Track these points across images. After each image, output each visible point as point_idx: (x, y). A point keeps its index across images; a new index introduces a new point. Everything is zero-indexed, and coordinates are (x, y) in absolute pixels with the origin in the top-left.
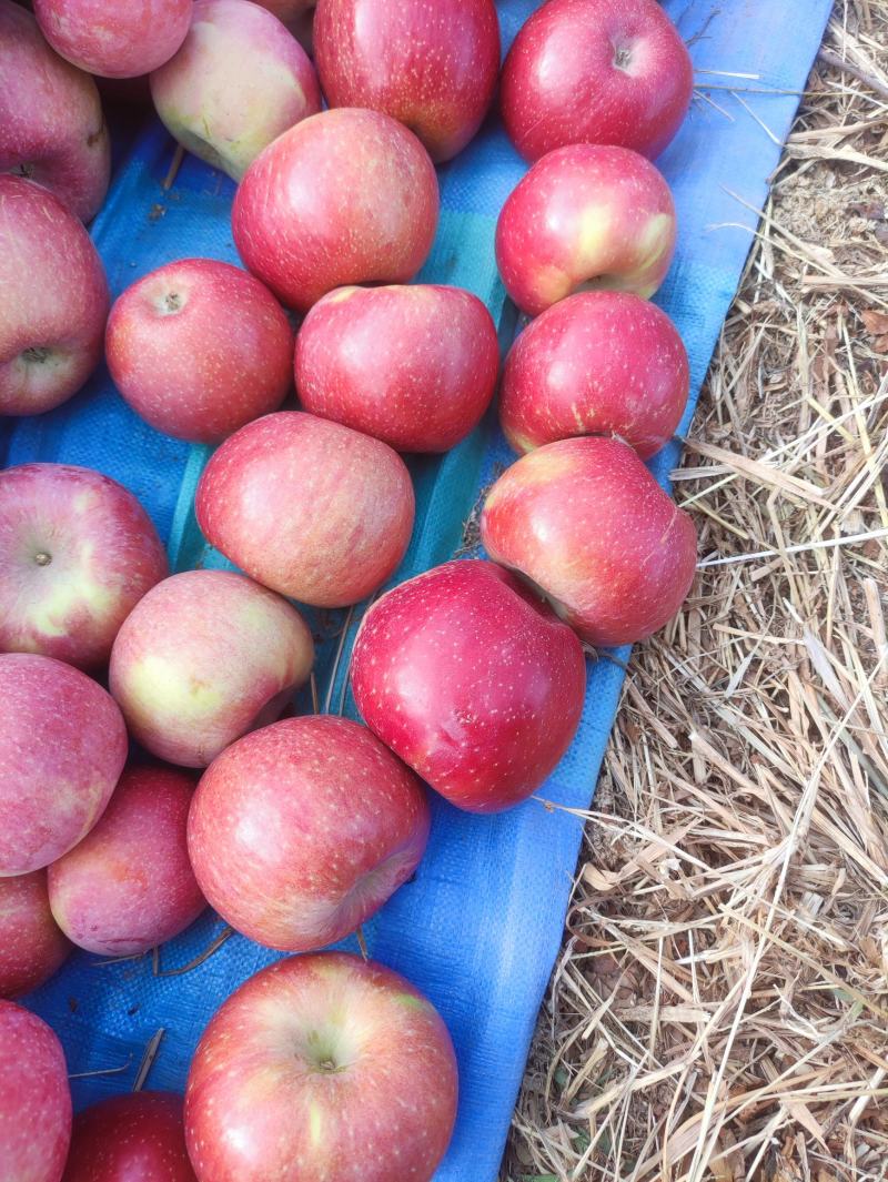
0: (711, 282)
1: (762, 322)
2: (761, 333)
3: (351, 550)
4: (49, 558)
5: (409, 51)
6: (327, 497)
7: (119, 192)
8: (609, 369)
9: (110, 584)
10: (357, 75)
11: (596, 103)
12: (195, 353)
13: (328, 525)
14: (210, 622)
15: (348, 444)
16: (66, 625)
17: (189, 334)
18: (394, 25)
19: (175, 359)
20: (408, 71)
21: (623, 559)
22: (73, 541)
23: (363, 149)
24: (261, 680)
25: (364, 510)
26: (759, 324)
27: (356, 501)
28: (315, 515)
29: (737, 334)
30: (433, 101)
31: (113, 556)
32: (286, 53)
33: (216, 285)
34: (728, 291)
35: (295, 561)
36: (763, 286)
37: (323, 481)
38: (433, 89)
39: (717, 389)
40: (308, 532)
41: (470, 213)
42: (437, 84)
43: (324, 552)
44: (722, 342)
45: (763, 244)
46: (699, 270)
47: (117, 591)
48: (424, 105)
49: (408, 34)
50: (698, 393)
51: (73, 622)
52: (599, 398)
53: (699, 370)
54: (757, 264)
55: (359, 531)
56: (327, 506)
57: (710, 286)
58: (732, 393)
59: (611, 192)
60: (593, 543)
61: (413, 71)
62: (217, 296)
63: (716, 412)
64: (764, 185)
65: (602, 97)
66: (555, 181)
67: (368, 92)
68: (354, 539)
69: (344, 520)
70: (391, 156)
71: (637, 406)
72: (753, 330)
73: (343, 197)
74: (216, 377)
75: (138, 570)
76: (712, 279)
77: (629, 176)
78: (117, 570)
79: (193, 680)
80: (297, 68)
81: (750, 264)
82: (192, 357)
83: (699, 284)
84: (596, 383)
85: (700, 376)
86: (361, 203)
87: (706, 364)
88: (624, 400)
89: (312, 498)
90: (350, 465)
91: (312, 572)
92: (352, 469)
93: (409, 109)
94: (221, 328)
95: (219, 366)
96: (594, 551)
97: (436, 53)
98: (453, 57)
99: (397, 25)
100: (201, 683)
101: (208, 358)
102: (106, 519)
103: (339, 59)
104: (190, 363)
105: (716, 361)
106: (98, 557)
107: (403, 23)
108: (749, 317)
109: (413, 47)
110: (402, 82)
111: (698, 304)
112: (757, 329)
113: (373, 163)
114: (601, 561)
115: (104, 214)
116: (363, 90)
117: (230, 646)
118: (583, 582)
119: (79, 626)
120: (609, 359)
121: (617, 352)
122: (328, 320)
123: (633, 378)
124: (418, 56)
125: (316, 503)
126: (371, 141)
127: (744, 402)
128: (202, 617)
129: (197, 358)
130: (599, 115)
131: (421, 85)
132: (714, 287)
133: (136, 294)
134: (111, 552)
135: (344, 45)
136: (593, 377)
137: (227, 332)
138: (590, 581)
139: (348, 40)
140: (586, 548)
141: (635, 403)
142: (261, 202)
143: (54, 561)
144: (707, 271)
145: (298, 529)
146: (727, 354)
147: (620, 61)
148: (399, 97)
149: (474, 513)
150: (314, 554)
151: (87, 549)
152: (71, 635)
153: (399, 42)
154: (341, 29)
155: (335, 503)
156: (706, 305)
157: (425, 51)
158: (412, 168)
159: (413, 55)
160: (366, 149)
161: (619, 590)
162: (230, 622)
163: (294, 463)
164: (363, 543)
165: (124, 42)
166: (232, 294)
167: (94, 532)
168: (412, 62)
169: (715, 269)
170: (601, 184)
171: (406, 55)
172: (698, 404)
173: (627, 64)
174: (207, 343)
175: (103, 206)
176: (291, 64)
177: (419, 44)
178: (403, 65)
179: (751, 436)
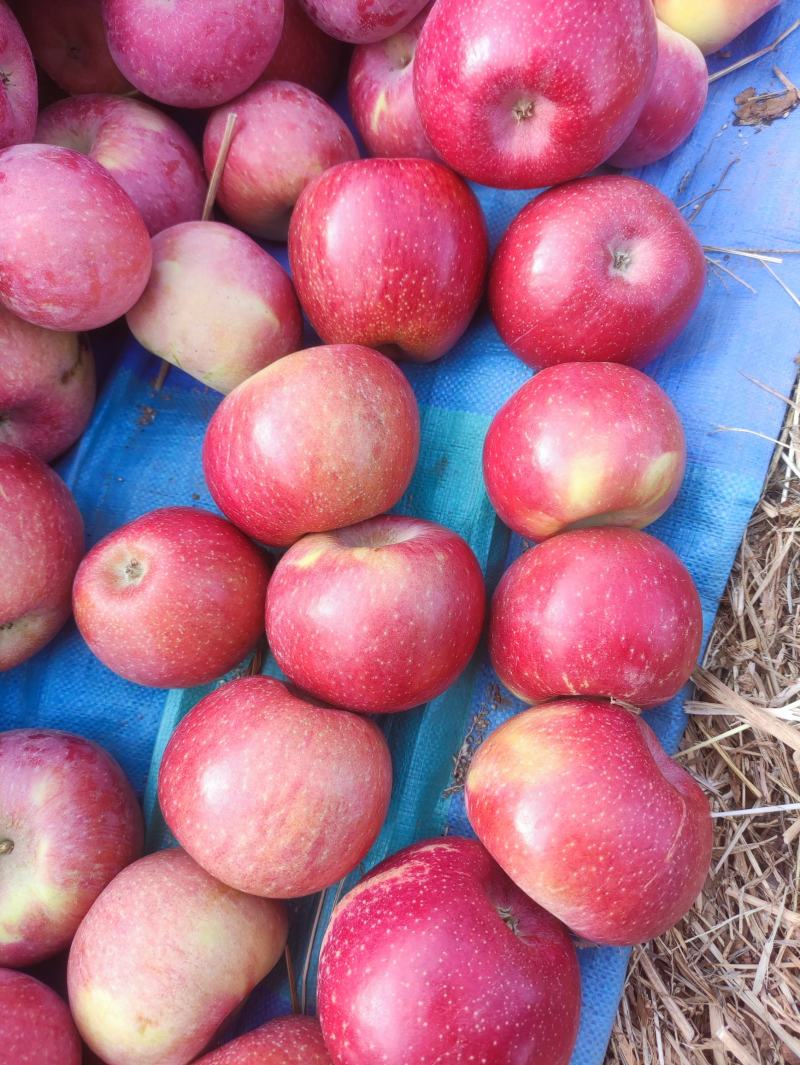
0: (730, 490)
1: (791, 526)
2: (791, 539)
3: (312, 862)
4: (11, 845)
5: (381, 278)
6: (282, 811)
7: (105, 406)
8: (603, 641)
9: (66, 883)
10: (329, 301)
11: (591, 315)
12: (152, 631)
13: (284, 842)
14: (159, 948)
15: (309, 740)
16: (21, 931)
17: (146, 614)
18: (363, 254)
19: (133, 637)
20: (381, 297)
21: (619, 888)
22: (31, 833)
23: (325, 409)
24: (215, 1006)
25: (325, 820)
26: (788, 530)
27: (315, 812)
28: (270, 832)
29: (762, 534)
30: (410, 322)
31: (70, 852)
32: (255, 281)
33: (176, 555)
34: (750, 499)
35: (251, 876)
36: (791, 482)
37: (278, 793)
38: (410, 310)
39: (739, 603)
40: (262, 850)
41: (461, 411)
42: (414, 306)
43: (281, 868)
44: (745, 545)
45: (791, 435)
46: (716, 475)
47: (74, 889)
48: (401, 326)
49: (379, 261)
50: (717, 605)
51: (28, 927)
52: (592, 671)
53: (717, 583)
54: (784, 456)
55: (320, 843)
56: (282, 821)
57: (729, 494)
58: (757, 604)
59: (604, 439)
60: (583, 869)
61: (387, 296)
62: (176, 568)
63: (738, 627)
64: (792, 364)
65: (597, 309)
66: (540, 424)
67: (342, 318)
68: (314, 853)
69: (302, 835)
70: (359, 409)
71: (638, 678)
72: (780, 536)
73: (305, 463)
74: (179, 650)
75: (98, 859)
76: (731, 486)
77: (626, 417)
78: (74, 868)
79: (140, 1019)
80: (268, 293)
81: (776, 459)
82: (151, 635)
83: (716, 490)
84: (589, 656)
85: (719, 588)
86: (325, 467)
87: (725, 574)
88: (622, 673)
89: (266, 813)
90: (309, 770)
91: (270, 885)
92: (312, 774)
93: (386, 331)
94: (179, 604)
95: (179, 640)
96: (585, 878)
97: (410, 278)
98: (429, 280)
99: (366, 253)
100: (149, 1021)
101: (166, 635)
102: (65, 808)
103: (310, 283)
104: (148, 641)
105: (739, 566)
106: (54, 855)
107: (373, 251)
108: (776, 520)
109: (385, 274)
110: (376, 308)
111: (715, 513)
112: (784, 534)
113: (337, 422)
114: (593, 889)
115: (91, 431)
116: (336, 315)
117: (180, 977)
118: (572, 908)
119: (36, 928)
120: (604, 631)
121: (613, 622)
122: (292, 590)
123: (632, 650)
124: (391, 282)
125: (271, 818)
126: (336, 397)
127: (772, 616)
128: (151, 942)
129: (156, 636)
130: (595, 327)
131: (396, 309)
132: (734, 494)
133: (97, 564)
134: (69, 847)
135: (314, 271)
136: (586, 649)
137: (187, 606)
138: (581, 908)
139: (318, 267)
140: (575, 874)
141: (635, 676)
142: (223, 459)
143: (16, 849)
144: (724, 477)
145: (252, 846)
146: (751, 558)
147: (618, 265)
148: (373, 322)
149: (465, 746)
150: (272, 870)
151: (44, 845)
152: (28, 939)
153: (369, 269)
154: (310, 255)
155: (291, 818)
156: (724, 514)
157: (398, 276)
158: (382, 415)
159: (386, 282)
160: (329, 407)
161: (616, 918)
162: (181, 947)
163: (248, 770)
164: (325, 853)
165: (75, 312)
166: (193, 563)
167: (51, 826)
168: (385, 289)
169: (734, 475)
170: (592, 430)
171: (379, 282)
172: (718, 614)
173: (627, 266)
174: (165, 620)
175: (89, 423)
176: (261, 291)
177: (392, 270)
178: (376, 292)
179: (780, 659)
